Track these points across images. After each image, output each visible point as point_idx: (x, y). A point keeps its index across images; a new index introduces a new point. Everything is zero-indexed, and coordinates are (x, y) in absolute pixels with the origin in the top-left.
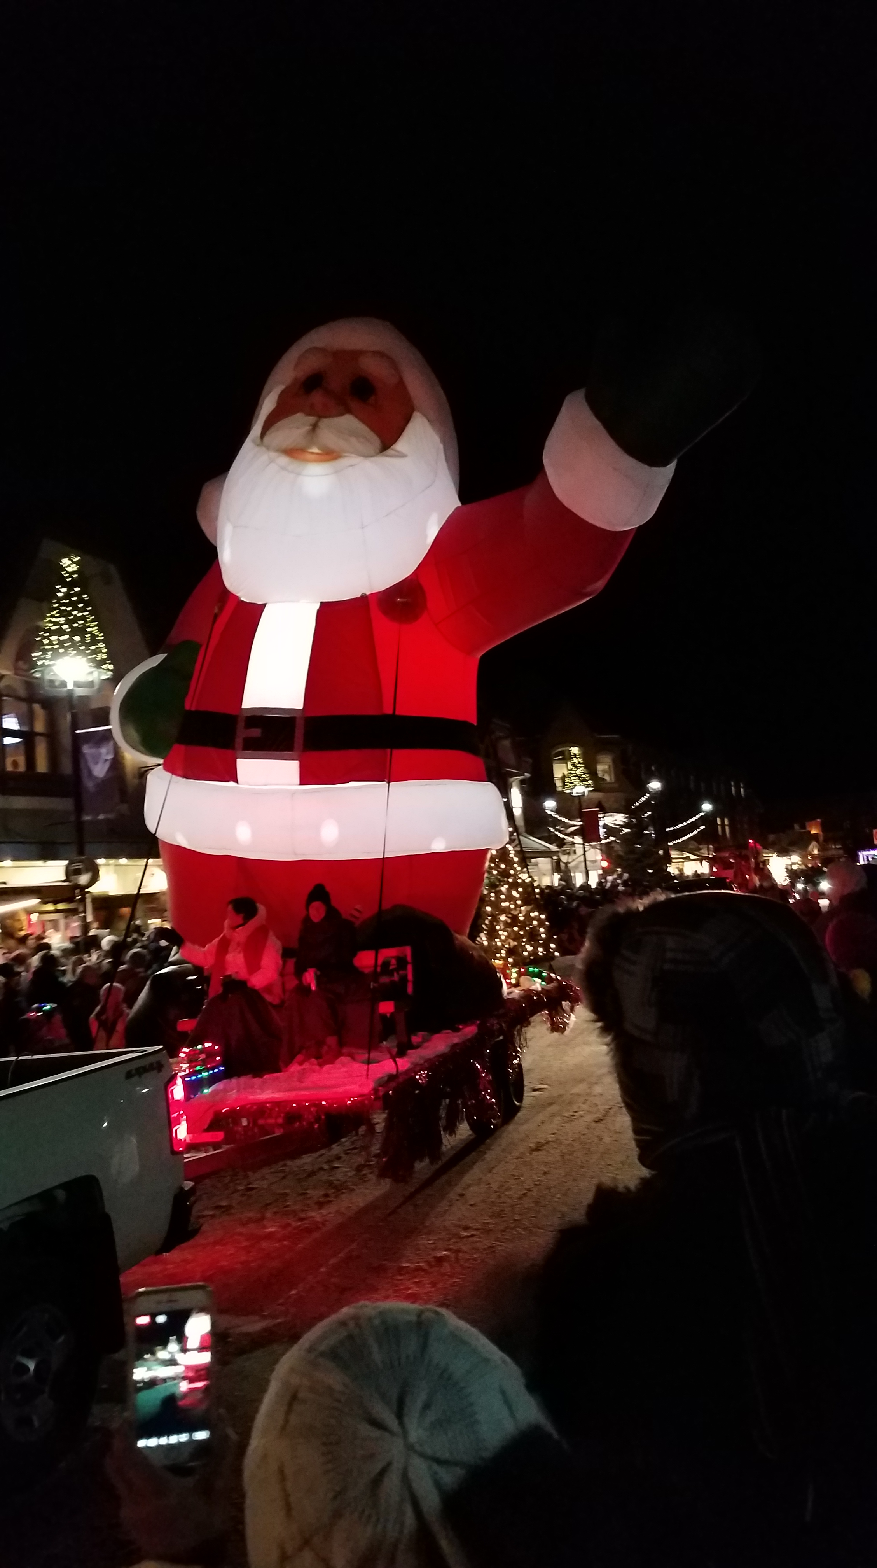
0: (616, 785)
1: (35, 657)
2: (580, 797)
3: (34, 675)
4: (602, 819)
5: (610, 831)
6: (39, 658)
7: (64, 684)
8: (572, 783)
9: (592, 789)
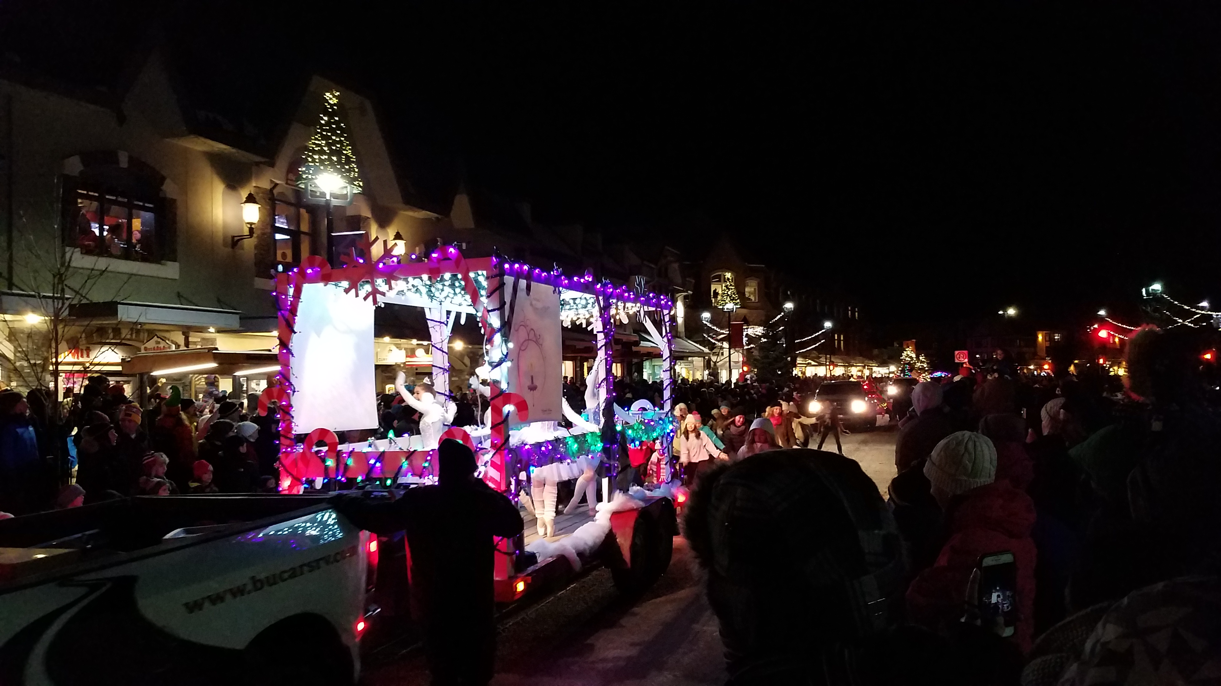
0: (759, 304)
1: (300, 171)
2: (730, 312)
3: (300, 186)
4: (746, 330)
5: (751, 340)
6: (304, 172)
7: (323, 195)
8: (725, 301)
9: (739, 306)
